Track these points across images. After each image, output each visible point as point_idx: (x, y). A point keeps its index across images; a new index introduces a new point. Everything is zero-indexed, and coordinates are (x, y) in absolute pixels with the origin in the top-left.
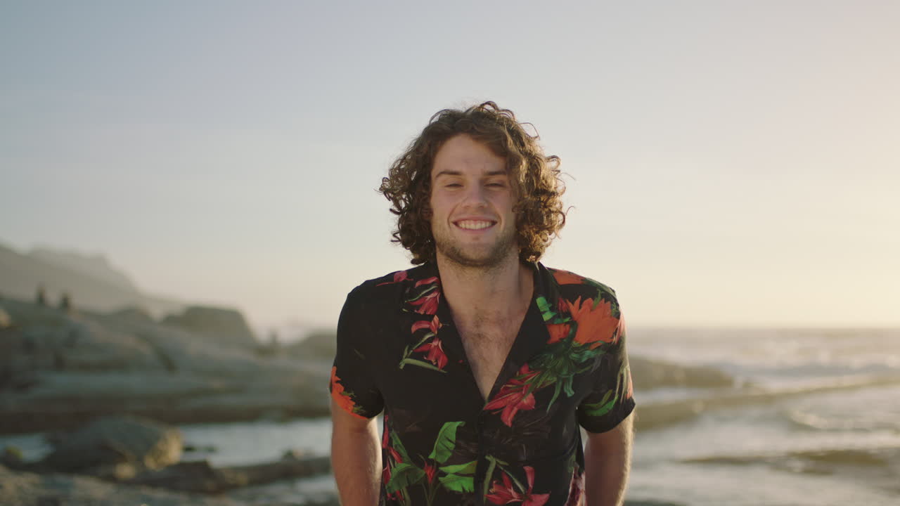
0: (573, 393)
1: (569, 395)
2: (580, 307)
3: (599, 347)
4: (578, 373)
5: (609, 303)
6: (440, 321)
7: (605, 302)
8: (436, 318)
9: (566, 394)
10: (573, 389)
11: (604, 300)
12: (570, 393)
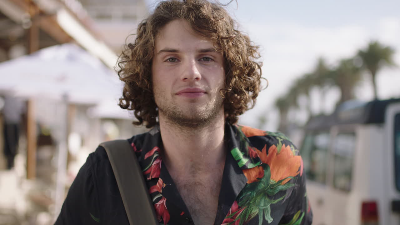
0: (272, 219)
1: (270, 222)
2: (267, 153)
3: (289, 181)
4: (273, 203)
5: (288, 146)
6: (164, 182)
7: (286, 146)
8: (160, 181)
9: (267, 221)
10: (272, 217)
11: (284, 145)
12: (270, 220)
